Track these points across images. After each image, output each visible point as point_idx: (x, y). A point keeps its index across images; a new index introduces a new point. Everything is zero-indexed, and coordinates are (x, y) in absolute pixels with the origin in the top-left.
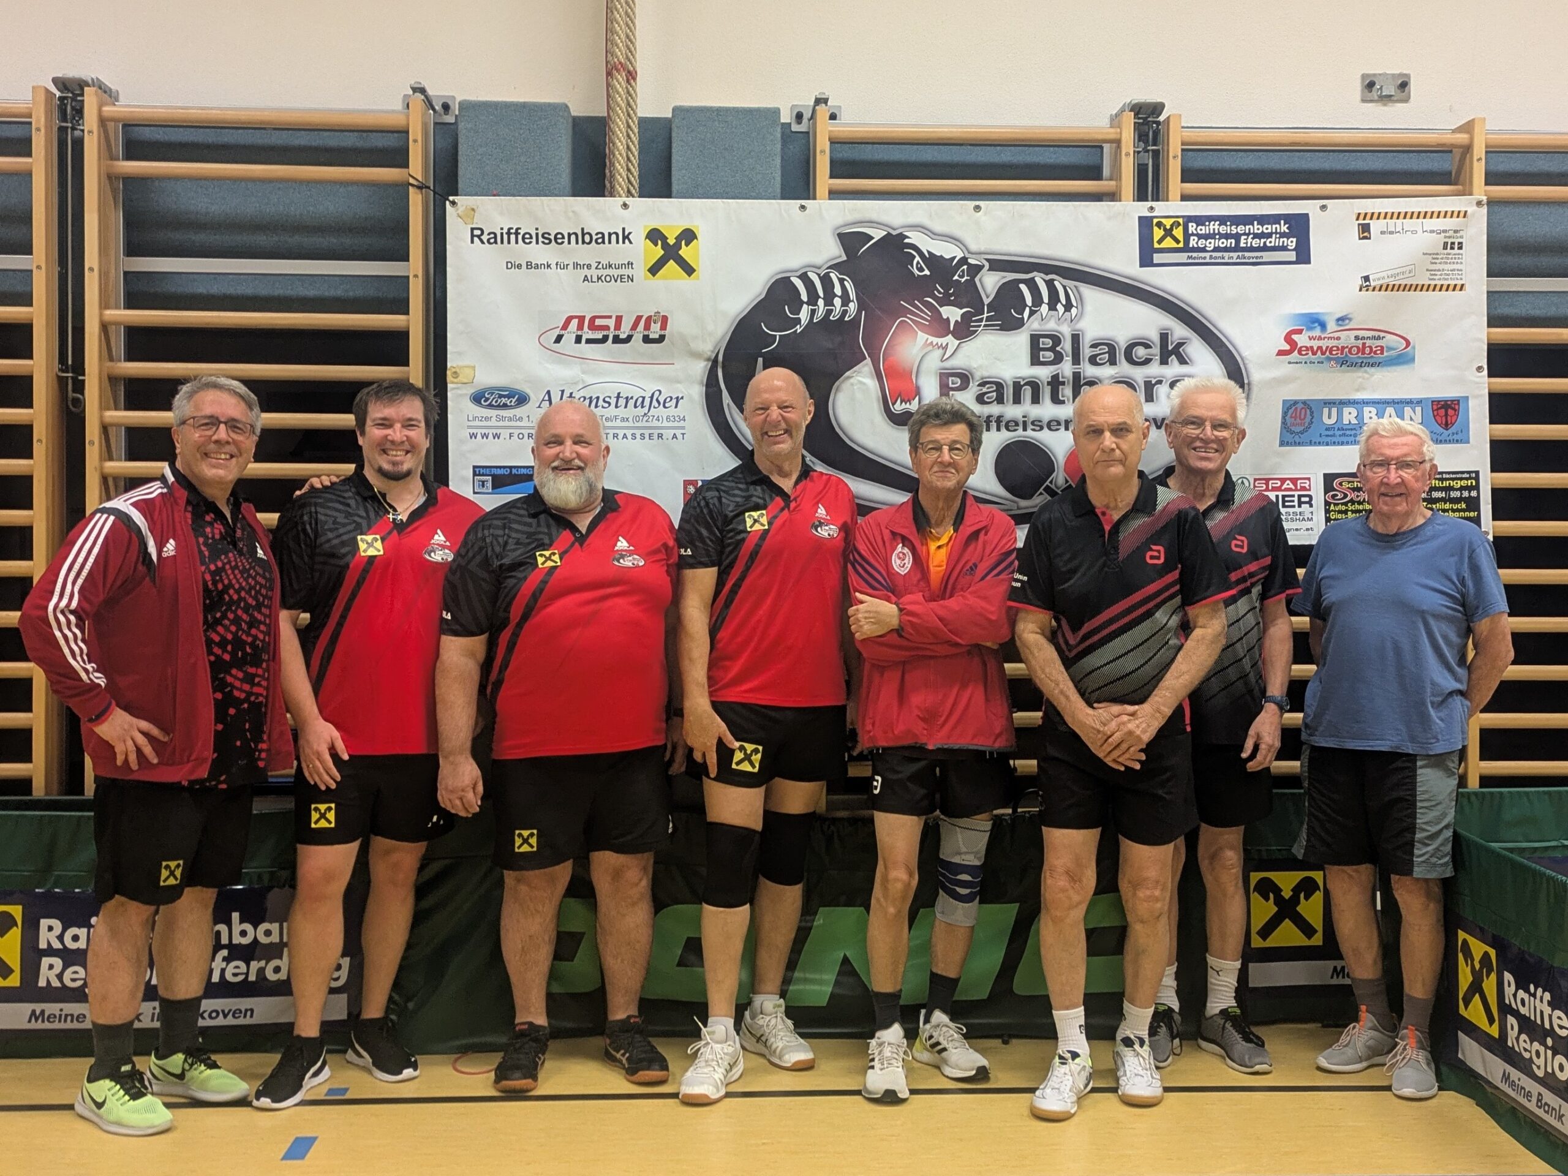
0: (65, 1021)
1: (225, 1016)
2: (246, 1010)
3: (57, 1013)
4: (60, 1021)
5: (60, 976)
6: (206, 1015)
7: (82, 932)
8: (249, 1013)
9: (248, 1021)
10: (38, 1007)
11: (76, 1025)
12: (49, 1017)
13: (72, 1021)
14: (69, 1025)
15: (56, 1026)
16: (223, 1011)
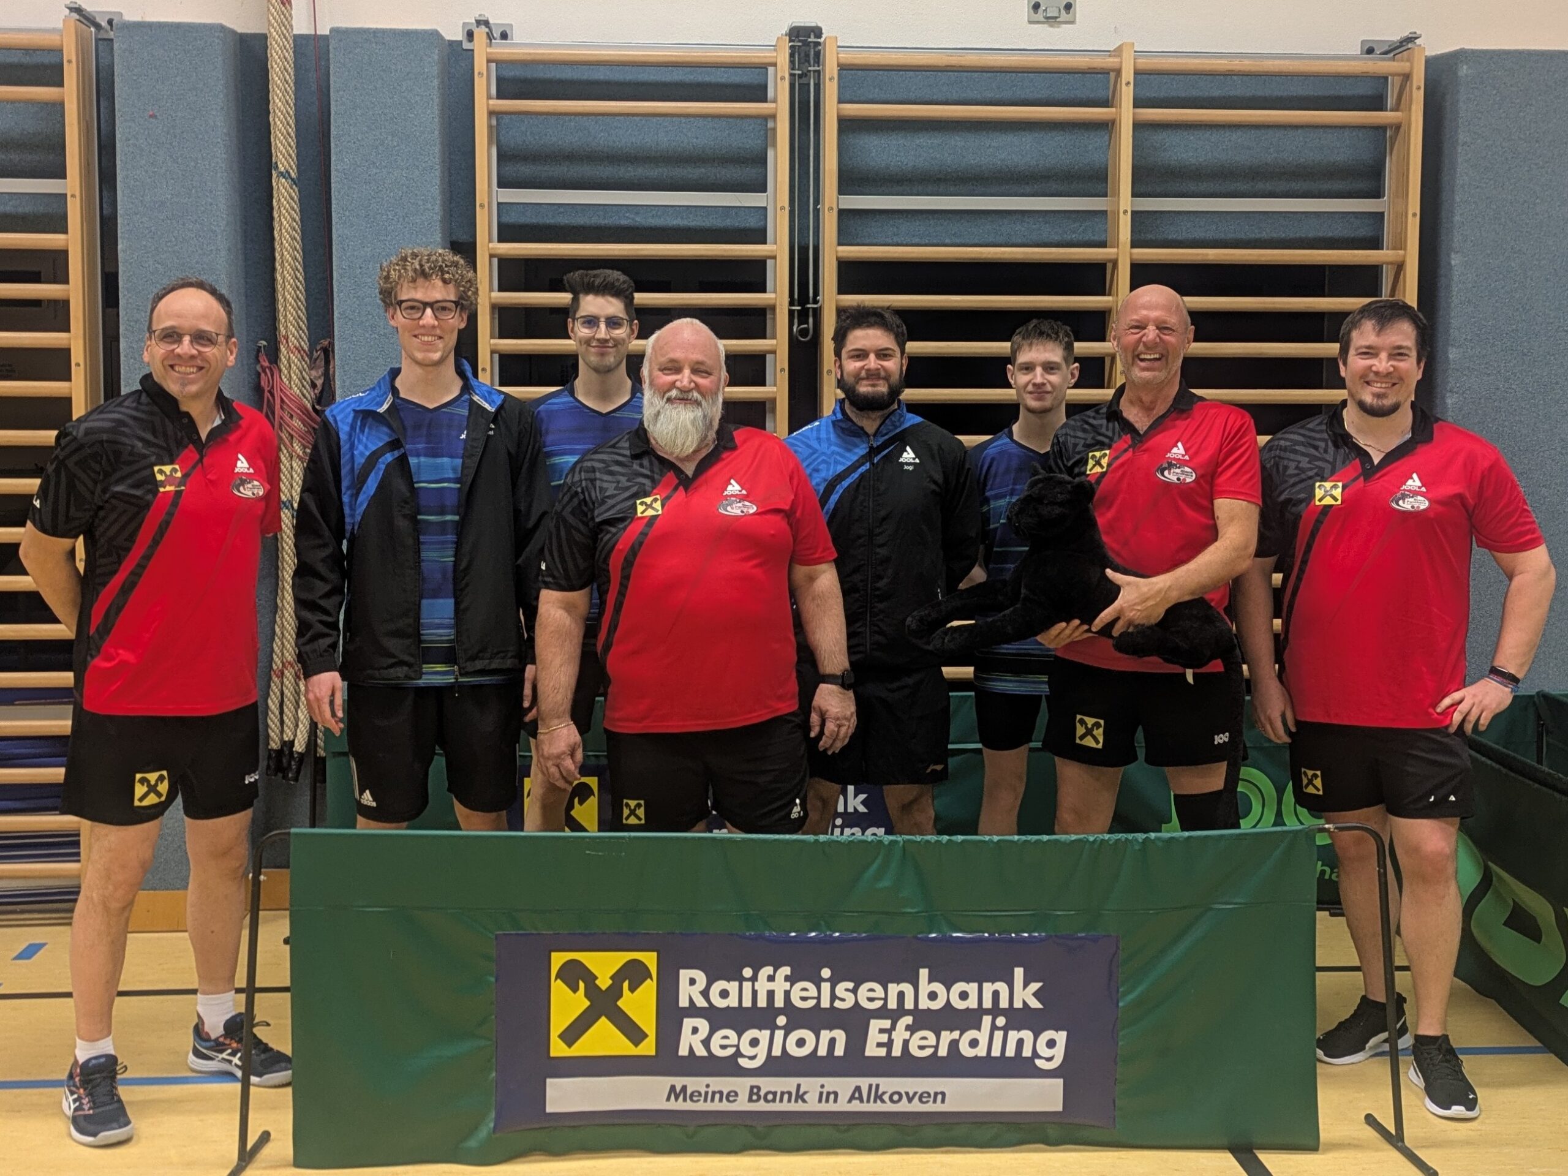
0: (713, 1100)
1: (910, 1100)
2: (936, 1094)
3: (703, 1090)
4: (705, 1100)
5: (706, 1043)
6: (886, 1097)
7: (733, 987)
8: (939, 1097)
9: (938, 1107)
10: (679, 1082)
11: (725, 1106)
12: (692, 1095)
13: (721, 1100)
14: (717, 1106)
15: (701, 1106)
16: (907, 1094)
